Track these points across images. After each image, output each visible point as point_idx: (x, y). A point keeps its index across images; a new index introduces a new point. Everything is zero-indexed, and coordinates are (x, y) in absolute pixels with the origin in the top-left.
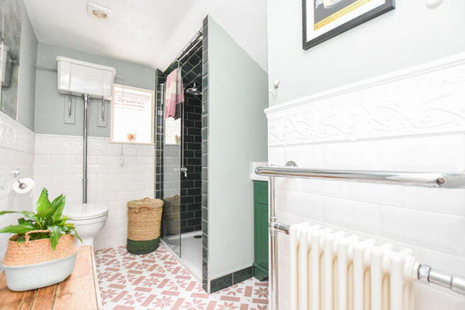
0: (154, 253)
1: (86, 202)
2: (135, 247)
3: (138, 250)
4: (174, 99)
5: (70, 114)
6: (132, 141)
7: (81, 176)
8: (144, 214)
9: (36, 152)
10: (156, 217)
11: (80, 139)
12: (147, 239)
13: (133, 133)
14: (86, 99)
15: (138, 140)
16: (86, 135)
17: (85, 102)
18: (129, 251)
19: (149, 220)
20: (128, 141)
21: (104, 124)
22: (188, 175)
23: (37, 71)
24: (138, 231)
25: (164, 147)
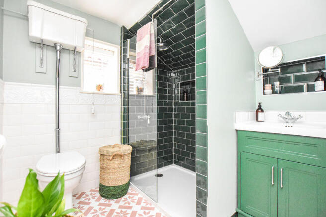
0: (126, 196)
1: (59, 152)
2: (109, 192)
3: (112, 195)
4: (148, 51)
5: (42, 63)
6: (101, 91)
7: (54, 126)
8: (117, 161)
9: (5, 102)
10: (127, 162)
11: (53, 88)
12: (120, 184)
13: (101, 84)
14: (58, 48)
15: (105, 90)
16: (58, 85)
17: (57, 51)
18: (102, 196)
19: (122, 165)
20: (97, 91)
21: (75, 74)
22: (150, 121)
23: (5, 17)
24: (111, 177)
25: (129, 97)
